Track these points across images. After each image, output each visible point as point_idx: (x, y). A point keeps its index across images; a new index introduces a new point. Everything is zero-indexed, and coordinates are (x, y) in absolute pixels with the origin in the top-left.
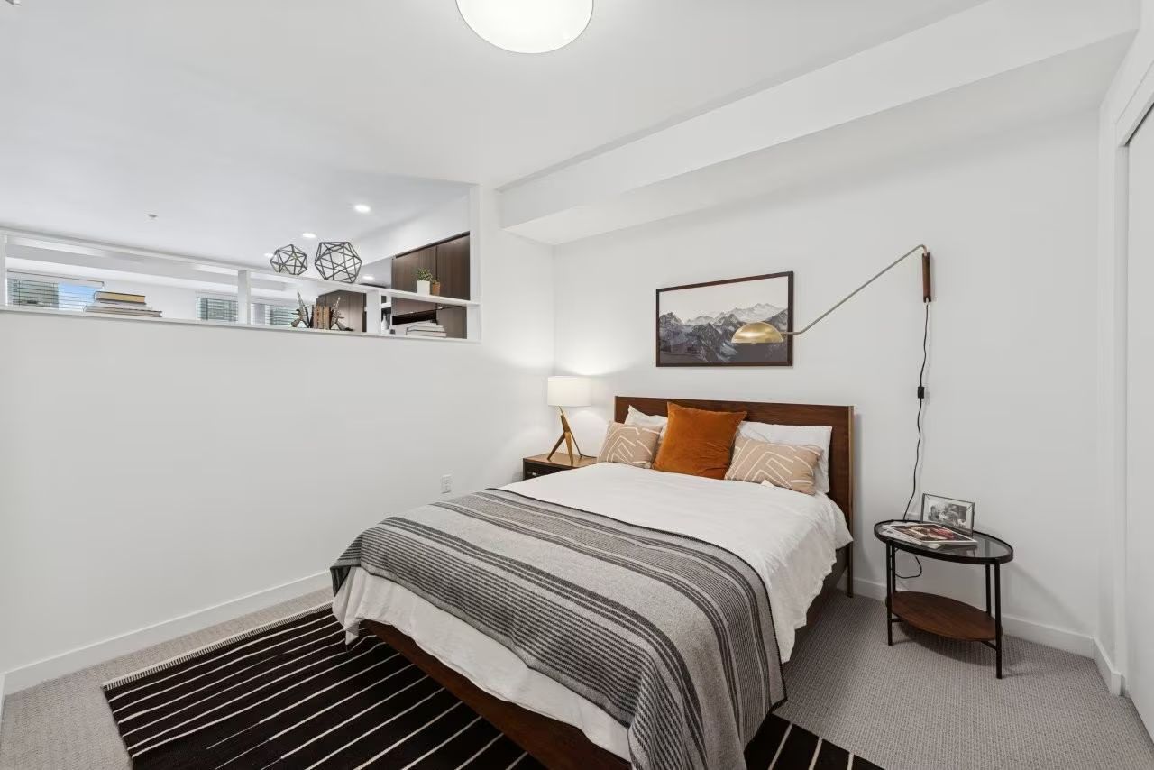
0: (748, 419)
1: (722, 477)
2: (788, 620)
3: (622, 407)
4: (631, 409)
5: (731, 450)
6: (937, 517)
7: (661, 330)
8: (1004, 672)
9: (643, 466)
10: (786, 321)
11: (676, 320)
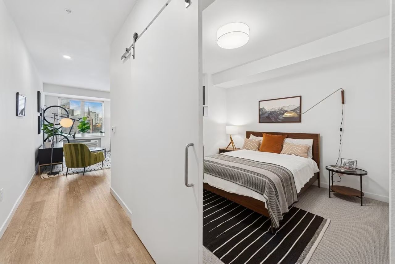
0: (287, 137)
1: (280, 153)
2: (299, 185)
3: (248, 134)
4: (251, 135)
5: (282, 146)
6: (346, 165)
7: (260, 112)
8: (363, 205)
9: (256, 150)
10: (299, 109)
11: (265, 110)
